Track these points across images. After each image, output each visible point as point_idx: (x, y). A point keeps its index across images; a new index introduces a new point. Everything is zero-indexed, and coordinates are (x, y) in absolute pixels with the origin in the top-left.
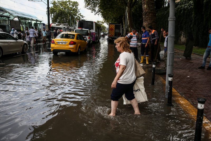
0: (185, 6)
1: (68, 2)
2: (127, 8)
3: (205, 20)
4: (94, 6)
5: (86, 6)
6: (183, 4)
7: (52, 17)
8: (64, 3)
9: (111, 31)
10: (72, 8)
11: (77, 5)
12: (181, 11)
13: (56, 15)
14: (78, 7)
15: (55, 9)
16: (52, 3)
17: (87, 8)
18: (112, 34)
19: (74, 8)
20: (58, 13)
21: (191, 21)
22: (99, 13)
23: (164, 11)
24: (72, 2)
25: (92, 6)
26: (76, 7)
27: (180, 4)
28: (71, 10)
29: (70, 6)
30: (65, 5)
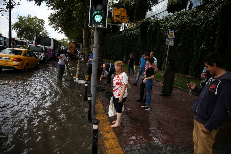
0: (134, 32)
1: (34, 19)
2: (84, 30)
3: (148, 45)
4: (58, 25)
5: (50, 25)
6: (132, 30)
7: (18, 31)
8: (30, 19)
9: (71, 49)
10: (38, 24)
11: (44, 23)
12: (131, 36)
13: (22, 29)
14: (44, 24)
15: (21, 24)
16: (18, 18)
17: (51, 26)
18: (72, 52)
19: (40, 25)
20: (24, 28)
21: (138, 45)
22: (62, 32)
23: (118, 35)
24: (38, 19)
25: (55, 25)
26: (42, 24)
27: (131, 30)
28: (37, 27)
29: (36, 23)
30: (32, 21)
